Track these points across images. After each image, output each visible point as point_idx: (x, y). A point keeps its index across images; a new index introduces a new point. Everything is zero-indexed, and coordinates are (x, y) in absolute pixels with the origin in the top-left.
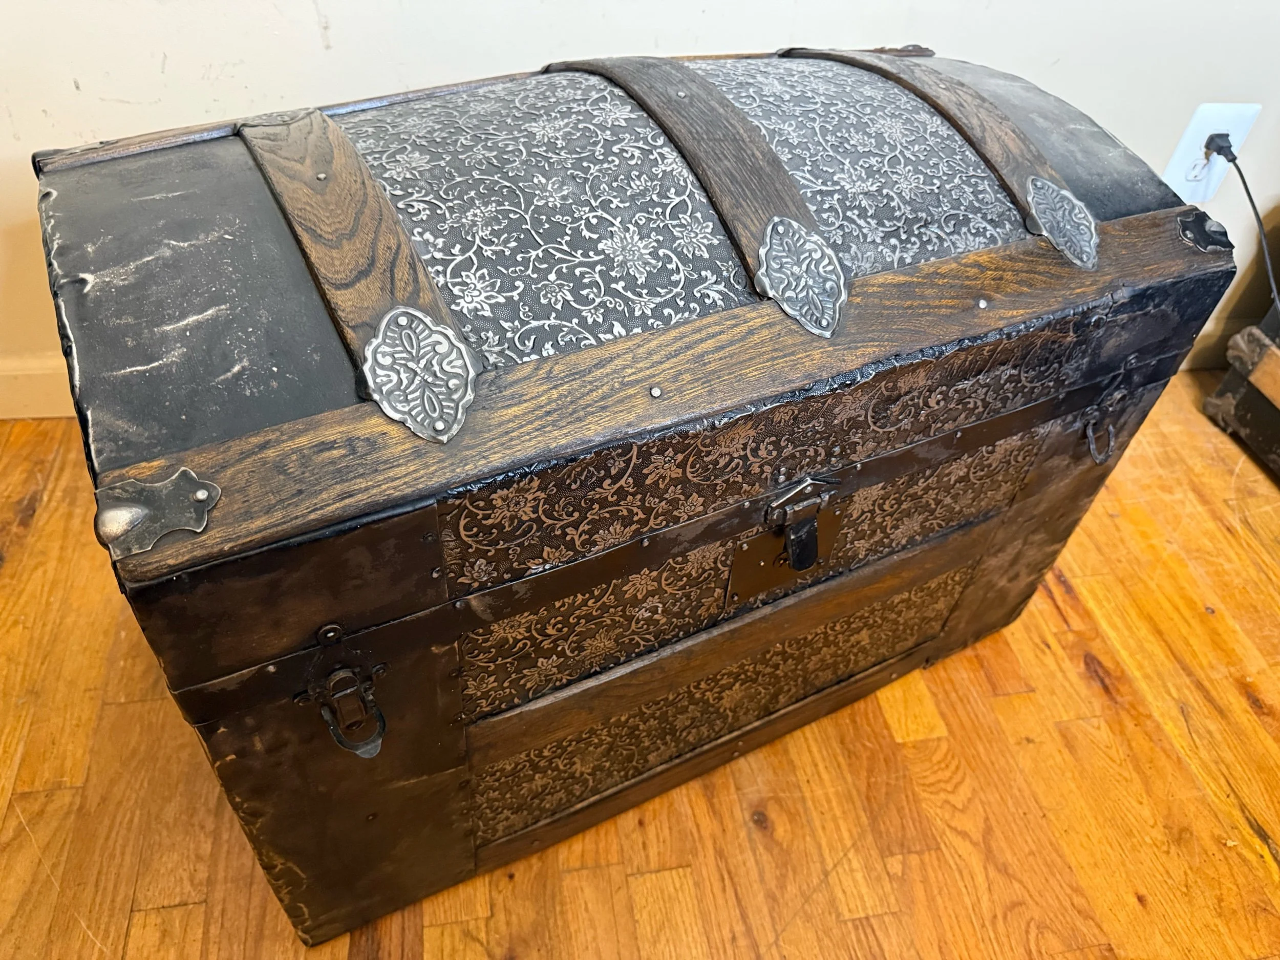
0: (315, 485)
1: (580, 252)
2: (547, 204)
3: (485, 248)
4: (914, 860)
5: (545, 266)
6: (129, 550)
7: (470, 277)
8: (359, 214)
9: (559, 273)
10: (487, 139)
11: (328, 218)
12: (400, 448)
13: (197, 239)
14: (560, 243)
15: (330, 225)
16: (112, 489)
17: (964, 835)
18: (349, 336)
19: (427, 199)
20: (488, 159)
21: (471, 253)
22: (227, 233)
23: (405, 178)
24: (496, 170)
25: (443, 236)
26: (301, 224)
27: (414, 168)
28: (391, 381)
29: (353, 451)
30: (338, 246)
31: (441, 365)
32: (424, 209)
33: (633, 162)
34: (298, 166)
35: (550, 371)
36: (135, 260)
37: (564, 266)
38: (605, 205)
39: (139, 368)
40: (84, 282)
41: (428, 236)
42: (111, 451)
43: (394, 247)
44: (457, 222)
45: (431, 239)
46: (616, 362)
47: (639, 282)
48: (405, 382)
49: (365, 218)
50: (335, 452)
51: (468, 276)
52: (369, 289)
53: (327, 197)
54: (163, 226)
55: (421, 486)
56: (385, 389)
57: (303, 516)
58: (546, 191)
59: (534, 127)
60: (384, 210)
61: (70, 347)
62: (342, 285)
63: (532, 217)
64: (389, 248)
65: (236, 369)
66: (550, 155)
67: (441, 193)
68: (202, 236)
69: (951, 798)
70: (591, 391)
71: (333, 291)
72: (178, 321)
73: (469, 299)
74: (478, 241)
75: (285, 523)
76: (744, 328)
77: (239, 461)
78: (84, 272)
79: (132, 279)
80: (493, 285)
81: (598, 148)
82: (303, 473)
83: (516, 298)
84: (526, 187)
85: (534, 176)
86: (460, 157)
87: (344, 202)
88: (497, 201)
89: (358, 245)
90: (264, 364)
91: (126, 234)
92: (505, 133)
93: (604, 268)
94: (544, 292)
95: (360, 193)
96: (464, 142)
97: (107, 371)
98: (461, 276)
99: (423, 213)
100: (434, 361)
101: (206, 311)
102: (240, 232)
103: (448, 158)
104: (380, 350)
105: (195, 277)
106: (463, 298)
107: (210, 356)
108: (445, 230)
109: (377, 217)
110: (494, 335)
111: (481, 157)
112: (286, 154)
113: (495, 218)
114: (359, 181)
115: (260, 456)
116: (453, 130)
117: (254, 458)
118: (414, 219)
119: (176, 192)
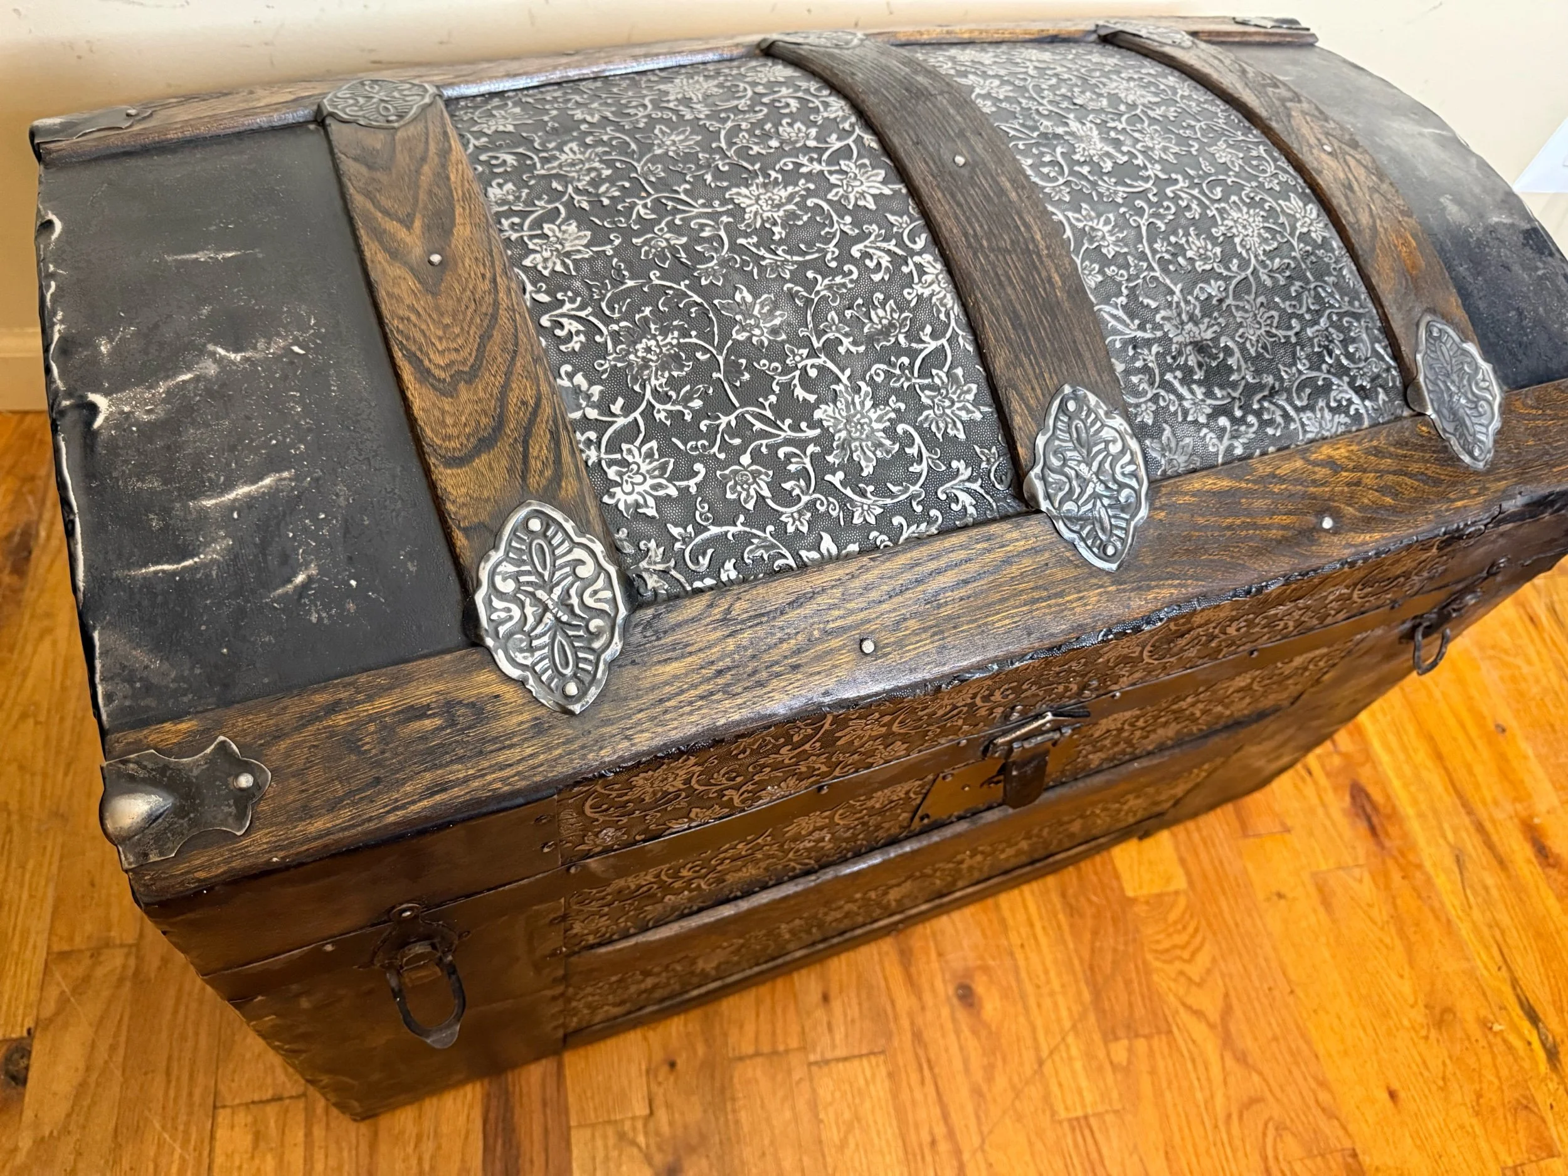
0: (398, 771)
1: (788, 421)
2: (750, 338)
3: (658, 406)
5: (737, 441)
6: (146, 855)
7: (633, 452)
8: (485, 338)
9: (756, 457)
10: (676, 211)
11: (440, 339)
12: (516, 719)
13: (255, 348)
14: (763, 407)
15: (442, 353)
16: (125, 762)
18: (459, 544)
19: (583, 314)
20: (673, 249)
21: (636, 414)
22: (296, 342)
23: (554, 271)
24: (682, 269)
25: (601, 382)
26: (402, 347)
27: (568, 254)
28: (511, 618)
29: (452, 723)
30: (451, 393)
31: (581, 596)
32: (578, 333)
33: (877, 277)
34: (403, 233)
35: (728, 611)
36: (166, 378)
37: (764, 442)
38: (830, 348)
39: (166, 567)
40: (93, 409)
41: (579, 379)
42: (125, 697)
43: (532, 402)
44: (622, 359)
45: (584, 385)
46: (819, 599)
47: (864, 474)
48: (531, 620)
49: (493, 347)
50: (427, 722)
51: (630, 451)
52: (491, 469)
53: (442, 301)
54: (208, 317)
55: (538, 779)
56: (502, 630)
57: (380, 817)
58: (752, 316)
59: (743, 196)
60: (521, 335)
61: (73, 522)
62: (454, 458)
63: (726, 359)
64: (524, 403)
65: (300, 578)
66: (763, 252)
67: (603, 305)
68: (261, 345)
69: (1186, 967)
70: (781, 641)
71: (441, 469)
72: (222, 493)
73: (628, 488)
74: (648, 395)
75: (354, 826)
76: (999, 554)
77: (298, 729)
78: (93, 392)
79: (160, 412)
80: (663, 468)
81: (831, 247)
82: (383, 752)
83: (693, 490)
84: (723, 306)
85: (736, 288)
86: (634, 241)
87: (464, 314)
88: (680, 328)
89: (481, 394)
90: (338, 573)
91: (156, 326)
92: (701, 201)
93: (818, 449)
94: (731, 483)
95: (489, 299)
96: (642, 212)
97: (123, 568)
98: (621, 451)
99: (575, 338)
100: (573, 592)
101: (262, 479)
102: (315, 343)
103: (617, 242)
104: (499, 569)
105: (248, 418)
106: (620, 485)
107: (265, 555)
108: (605, 371)
109: (510, 347)
110: (658, 546)
111: (664, 244)
112: (387, 203)
113: (676, 357)
114: (488, 275)
115: (325, 723)
116: (627, 185)
117: (318, 725)
118: (563, 348)
119: (228, 251)
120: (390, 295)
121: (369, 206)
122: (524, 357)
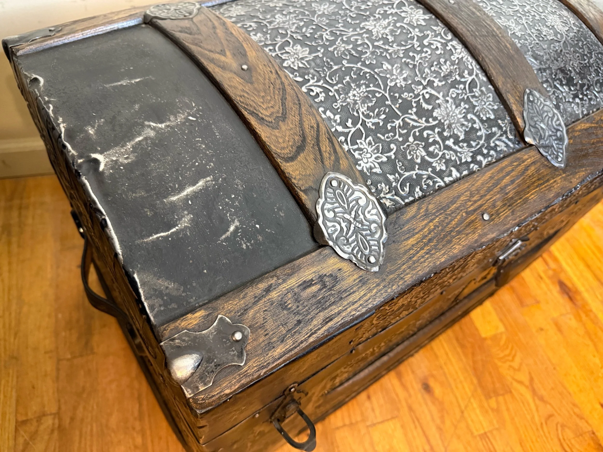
0: (307, 315)
1: (424, 119)
2: (396, 84)
3: (367, 120)
4: (501, 399)
5: (405, 131)
6: (197, 388)
7: (363, 143)
8: (283, 100)
9: (415, 137)
10: (341, 35)
11: (263, 103)
12: (352, 279)
13: (170, 120)
14: (411, 114)
15: (266, 109)
16: (173, 340)
17: (520, 382)
18: (303, 198)
19: (320, 84)
20: (347, 50)
21: (359, 126)
22: (189, 115)
23: (299, 67)
24: (356, 59)
25: (338, 113)
26: (246, 109)
27: (302, 59)
28: (337, 230)
29: (324, 286)
30: (277, 127)
31: (364, 214)
32: (321, 92)
33: (438, 52)
34: (223, 58)
35: (427, 210)
36: (130, 141)
37: (417, 130)
38: (430, 84)
39: (162, 234)
40: (96, 162)
41: (329, 113)
42: (160, 306)
43: (315, 126)
44: (344, 101)
45: (332, 116)
46: (461, 198)
47: (461, 139)
48: (345, 229)
49: (289, 104)
50: (313, 288)
51: (361, 143)
52: (307, 160)
53: (256, 85)
54: (139, 109)
55: (370, 306)
56: (334, 236)
57: (306, 340)
58: (393, 75)
59: (369, 25)
60: (299, 96)
61: (105, 220)
62: (289, 158)
63: (389, 95)
64: (312, 127)
65: (232, 228)
66: (387, 47)
67: (327, 78)
68: (172, 118)
69: (512, 364)
70: (451, 220)
71: (284, 163)
72: (179, 193)
73: (365, 160)
74: (361, 116)
76: (523, 166)
77: (255, 303)
78: (93, 153)
79: (132, 158)
80: (377, 148)
81: (415, 41)
82: (298, 307)
83: (393, 157)
84: (380, 72)
85: (382, 64)
86: (330, 49)
87: (269, 90)
88: (365, 84)
89: (291, 126)
90: (249, 222)
91: (114, 117)
92: (351, 30)
93: (440, 130)
94: (408, 151)
95: (278, 82)
96: (327, 37)
97: (139, 238)
98: (357, 144)
99: (320, 95)
100: (360, 212)
101: (197, 183)
102: (199, 114)
103: (322, 51)
104: (325, 207)
105: (180, 154)
106: (362, 160)
107: (211, 220)
108: (338, 108)
109: (297, 102)
110: (386, 186)
111: (343, 49)
112: (209, 47)
113: (367, 97)
114: (273, 71)
115: (267, 298)
116: (314, 27)
117: (264, 299)
118: (316, 100)
119: (136, 78)
120: (231, 86)
121: (200, 49)
122: (304, 106)
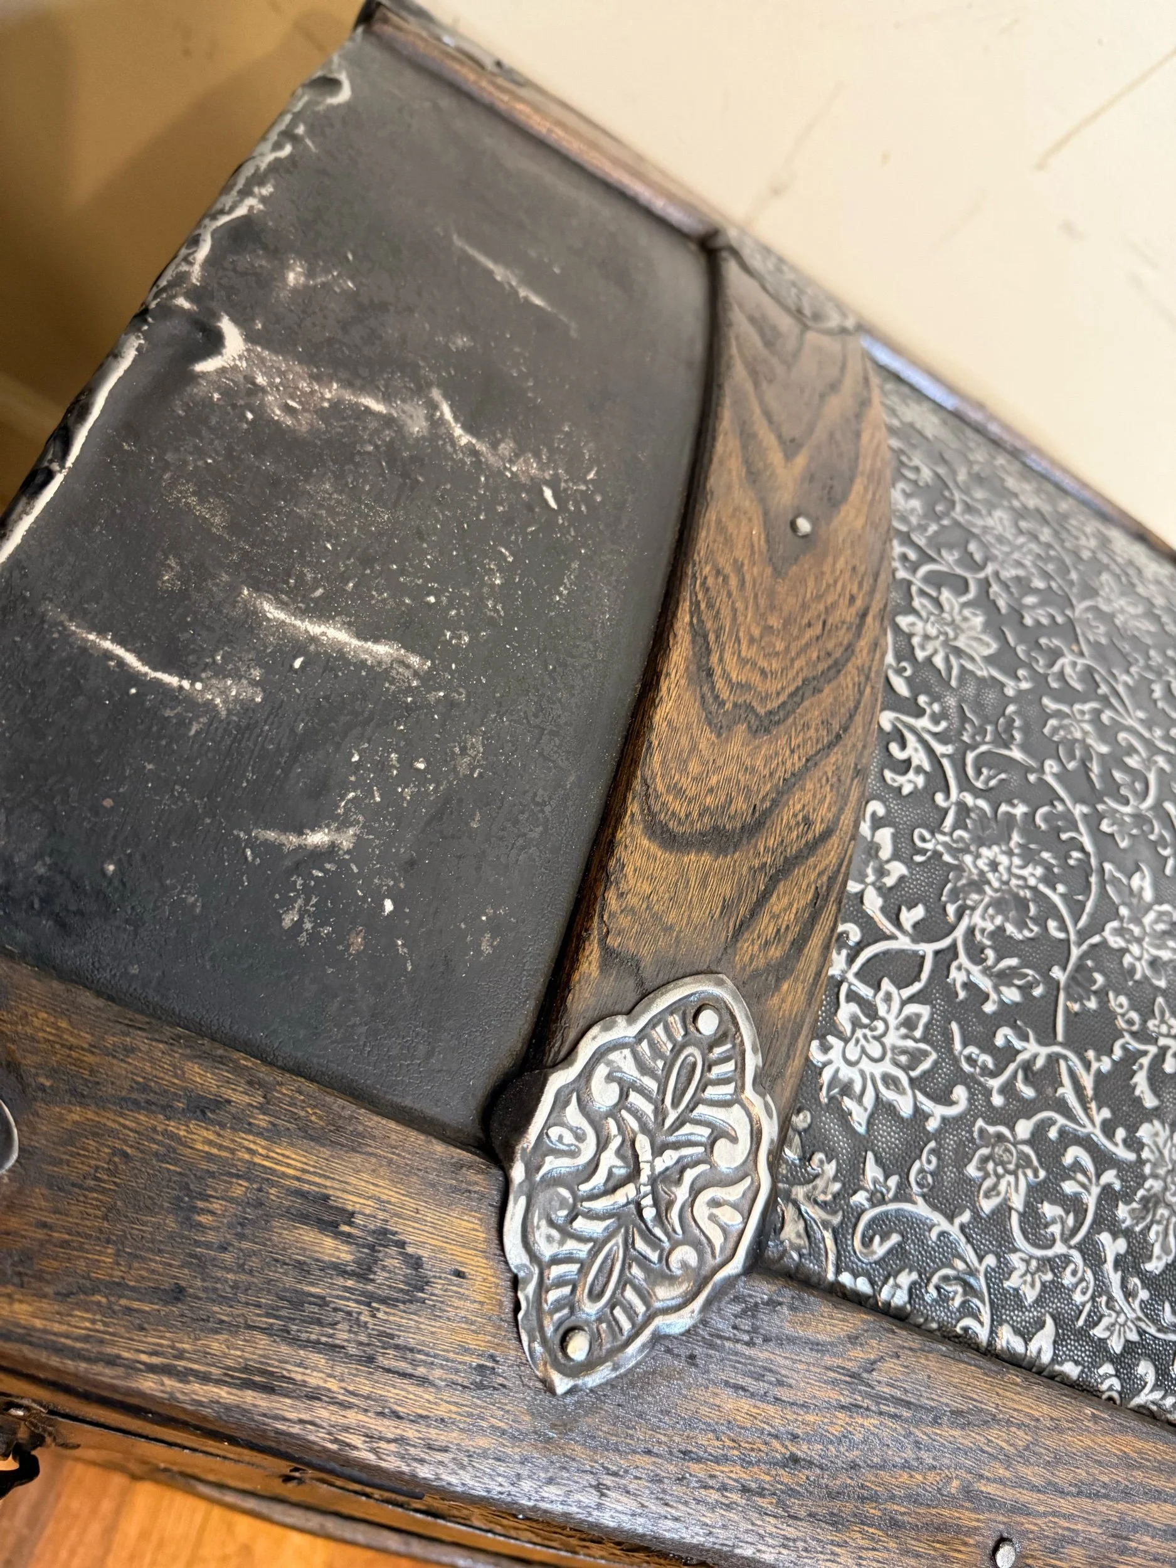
0: (223, 1300)
1: (1106, 1113)
2: (1123, 951)
3: (963, 958)
5: (1028, 1092)
7: (892, 1003)
8: (810, 686)
9: (1037, 1138)
10: (1106, 701)
11: (752, 640)
12: (463, 1337)
13: (494, 446)
14: (1087, 1065)
15: (743, 662)
18: (584, 967)
19: (940, 749)
20: (1087, 748)
21: (928, 949)
22: (554, 484)
23: (929, 660)
24: (1086, 786)
25: (909, 863)
26: (696, 610)
27: (959, 652)
28: (573, 1154)
29: (363, 1272)
30: (721, 729)
31: (695, 1192)
32: (919, 770)
34: (776, 457)
35: (872, 1366)
36: (348, 384)
37: (1061, 1120)
39: (131, 659)
40: (214, 343)
41: (885, 837)
43: (818, 828)
44: (955, 852)
45: (886, 853)
46: (994, 1433)
47: (1147, 1267)
49: (814, 710)
50: (329, 1242)
51: (888, 998)
52: (704, 883)
53: (782, 589)
54: (460, 352)
55: (424, 1472)
56: (551, 1164)
57: (132, 1368)
58: (1138, 921)
60: (858, 719)
61: (50, 476)
62: (664, 829)
63: (1083, 957)
64: (808, 822)
65: (318, 838)
67: (970, 757)
68: (505, 448)
70: (905, 1466)
71: (638, 830)
72: (303, 613)
73: (853, 1053)
74: (959, 933)
75: (77, 1355)
77: (121, 1104)
78: (234, 320)
79: (304, 424)
80: (916, 1057)
82: (223, 1248)
83: (932, 1125)
84: (1115, 881)
85: (1138, 869)
86: (1046, 701)
87: (802, 631)
88: (1048, 868)
89: (759, 763)
90: (379, 872)
91: (383, 307)
92: (1141, 714)
93: (1117, 1186)
94: (985, 1151)
95: (844, 636)
96: (1068, 670)
97: (64, 606)
98: (877, 987)
99: (911, 775)
100: (689, 1175)
101: (376, 640)
102: (577, 507)
103: (1025, 685)
104: (614, 1056)
105: (421, 536)
106: (846, 1041)
107: (294, 759)
108: (923, 852)
109: (836, 726)
110: (835, 1179)
111: (1078, 735)
112: (774, 406)
113: (1023, 904)
114: (859, 603)
115: (172, 1126)
116: (1060, 620)
117: (159, 1122)
118: (888, 775)
119: (538, 294)
120: (721, 528)
121: (749, 386)
122: (845, 755)
